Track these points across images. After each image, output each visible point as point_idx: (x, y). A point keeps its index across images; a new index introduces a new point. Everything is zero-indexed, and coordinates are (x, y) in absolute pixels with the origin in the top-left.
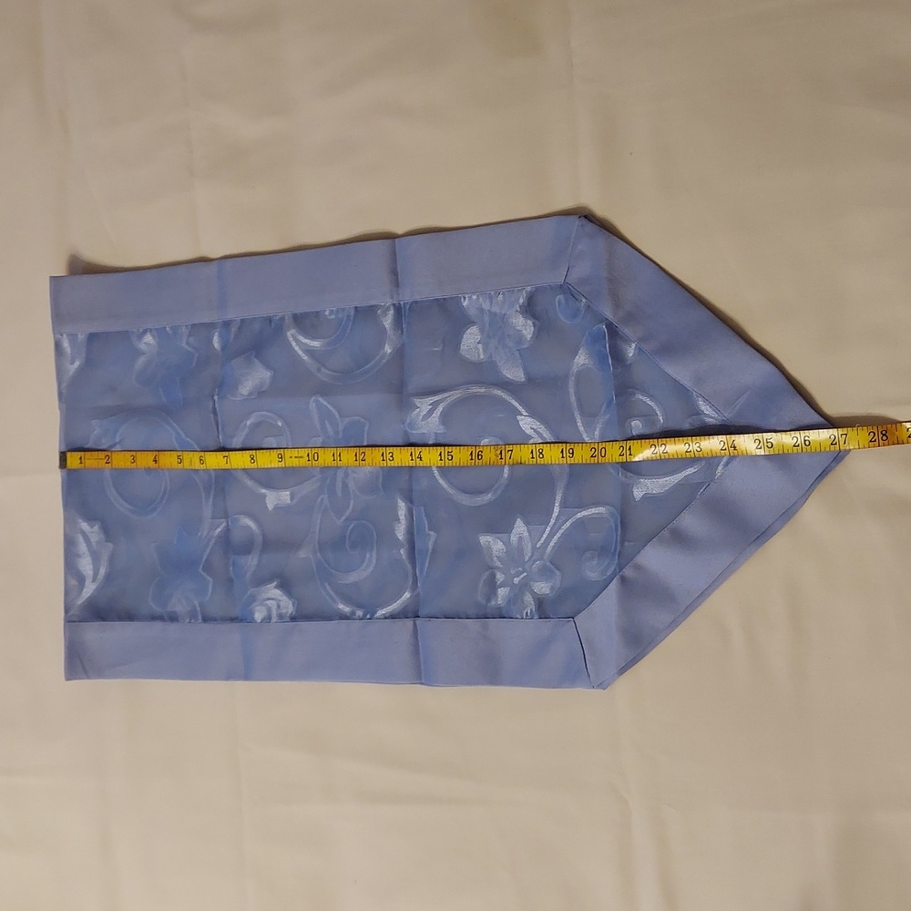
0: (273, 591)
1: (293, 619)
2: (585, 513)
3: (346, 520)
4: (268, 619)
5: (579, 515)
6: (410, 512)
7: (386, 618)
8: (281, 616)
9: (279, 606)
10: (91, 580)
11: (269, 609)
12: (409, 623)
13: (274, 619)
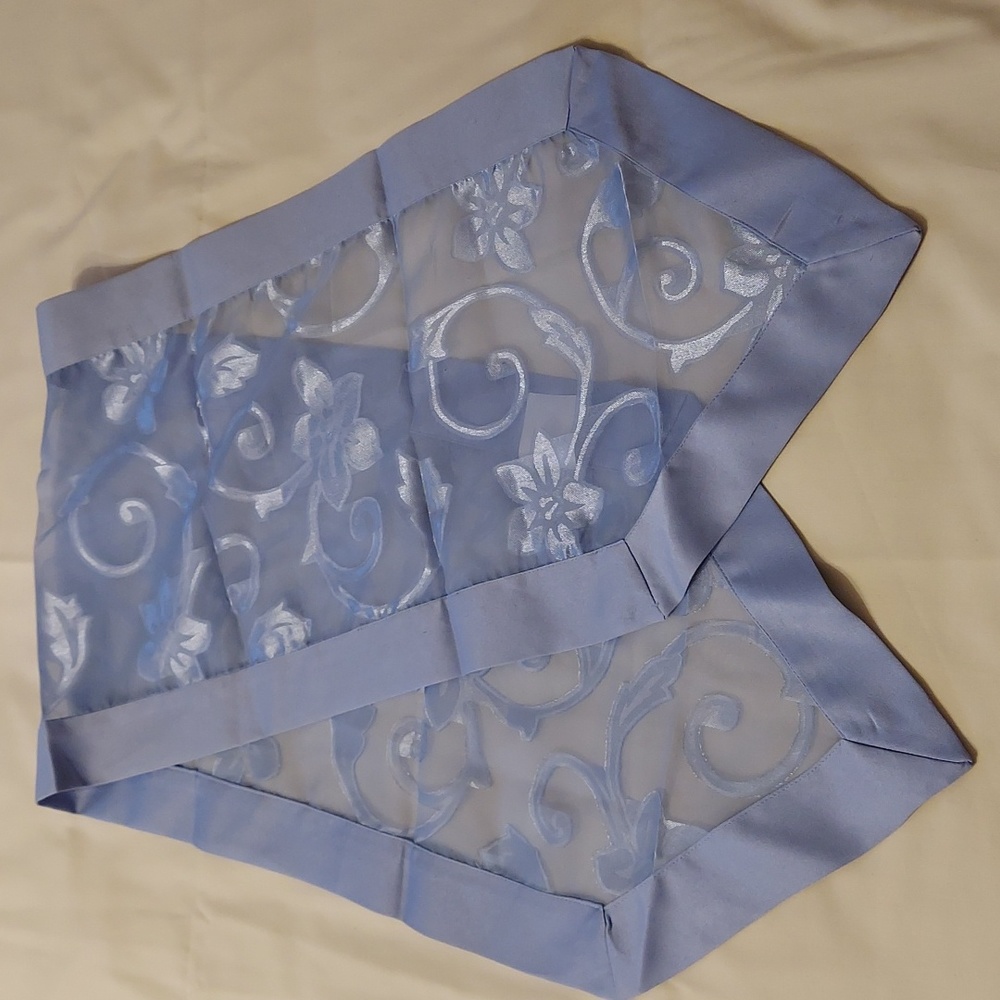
0: (282, 615)
1: (308, 643)
2: (616, 405)
3: (345, 503)
4: (281, 650)
5: (610, 409)
6: (415, 469)
7: (409, 607)
8: (294, 644)
9: (290, 632)
10: (70, 666)
11: (281, 640)
12: (437, 604)
13: (288, 648)
